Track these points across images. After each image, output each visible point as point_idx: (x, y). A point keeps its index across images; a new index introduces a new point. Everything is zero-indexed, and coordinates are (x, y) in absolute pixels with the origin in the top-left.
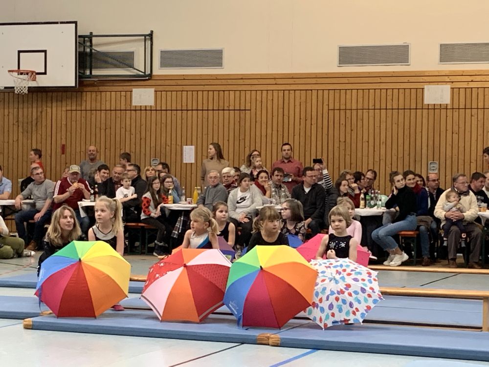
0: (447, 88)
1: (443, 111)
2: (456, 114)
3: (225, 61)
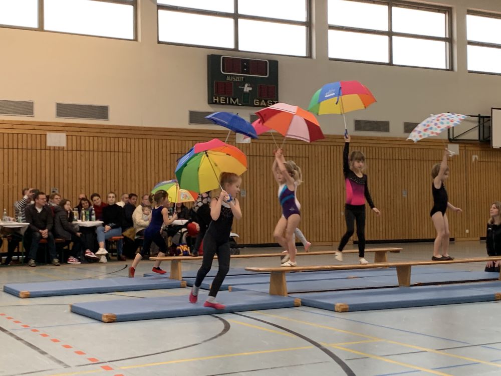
0: (63, 136)
1: (61, 152)
2: (70, 154)
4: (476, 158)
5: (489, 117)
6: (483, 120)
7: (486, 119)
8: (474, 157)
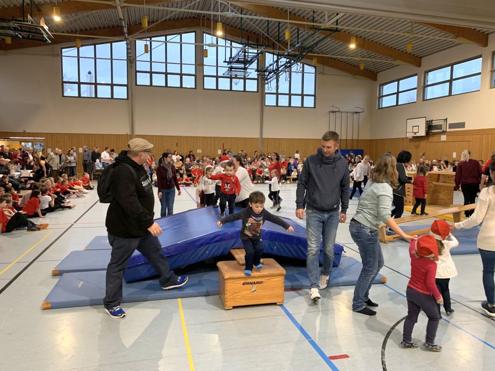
3: (466, 126)
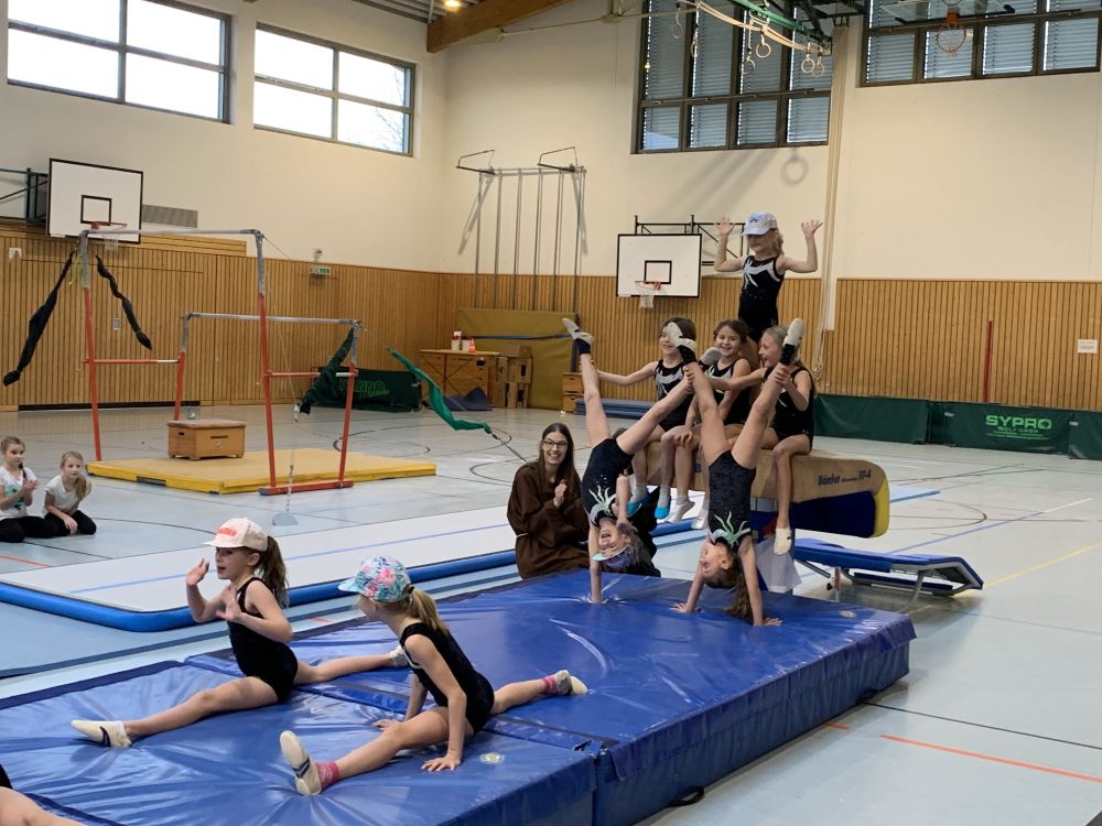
4: (17, 252)
5: (45, 175)
6: (37, 180)
7: (41, 179)
8: (12, 251)
